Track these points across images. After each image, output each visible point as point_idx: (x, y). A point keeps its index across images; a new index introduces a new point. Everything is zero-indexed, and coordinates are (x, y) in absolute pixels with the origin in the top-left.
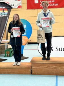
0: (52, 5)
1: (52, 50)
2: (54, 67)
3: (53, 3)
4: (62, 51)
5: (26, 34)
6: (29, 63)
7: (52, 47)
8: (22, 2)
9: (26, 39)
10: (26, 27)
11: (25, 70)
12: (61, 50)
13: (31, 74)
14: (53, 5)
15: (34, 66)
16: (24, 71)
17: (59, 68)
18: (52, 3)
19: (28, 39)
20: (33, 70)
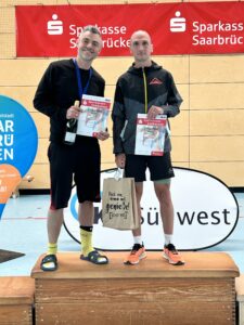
0: (118, 44)
2: (130, 293)
4: (157, 222)
5: (11, 157)
6: (24, 279)
9: (14, 175)
10: (11, 127)
11: (6, 310)
12: (153, 220)
14: (122, 43)
15: (44, 292)
16: (4, 314)
18: (115, 37)
19: (22, 176)
20: (40, 308)
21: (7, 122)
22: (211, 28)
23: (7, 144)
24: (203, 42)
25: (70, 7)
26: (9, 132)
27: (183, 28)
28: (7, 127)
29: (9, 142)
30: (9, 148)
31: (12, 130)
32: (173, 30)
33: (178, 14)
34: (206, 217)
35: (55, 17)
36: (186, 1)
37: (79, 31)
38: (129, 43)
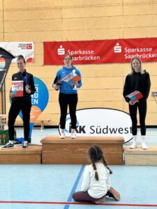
0: (90, 58)
1: (84, 132)
2: (80, 149)
3: (91, 54)
4: (100, 133)
5: (37, 103)
7: (84, 127)
8: (34, 52)
9: (38, 111)
12: (99, 131)
13: (41, 163)
19: (42, 110)
20: (44, 155)
22: (133, 50)
23: (35, 97)
24: (130, 57)
25: (68, 42)
27: (120, 51)
30: (36, 99)
31: (38, 91)
32: (115, 52)
33: (118, 44)
34: (122, 130)
35: (61, 47)
36: (122, 38)
37: (72, 53)
38: (95, 58)
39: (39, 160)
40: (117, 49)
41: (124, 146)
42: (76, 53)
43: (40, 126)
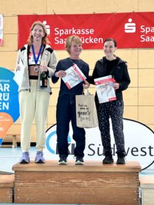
2: (73, 181)
3: (90, 34)
5: (7, 108)
9: (9, 120)
10: (8, 88)
13: (13, 202)
14: (91, 40)
17: (85, 183)
19: (14, 121)
20: (18, 190)
21: (5, 85)
22: (153, 30)
23: (5, 99)
24: (148, 39)
25: (55, 16)
26: (7, 92)
27: (134, 30)
28: (5, 88)
29: (6, 98)
30: (6, 102)
31: (8, 90)
32: (126, 31)
33: (130, 20)
34: (137, 151)
35: (45, 23)
36: (136, 11)
37: (61, 32)
38: (95, 40)
39: (10, 196)
40: (130, 27)
41: (140, 175)
42: (67, 32)
43: (11, 143)
